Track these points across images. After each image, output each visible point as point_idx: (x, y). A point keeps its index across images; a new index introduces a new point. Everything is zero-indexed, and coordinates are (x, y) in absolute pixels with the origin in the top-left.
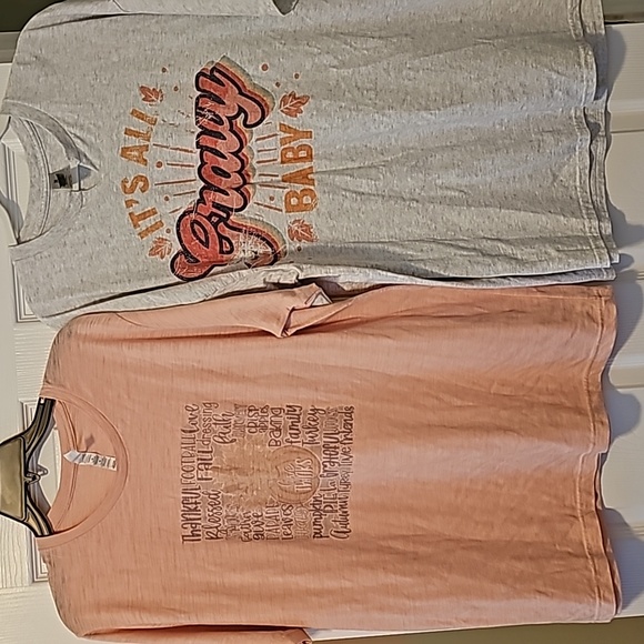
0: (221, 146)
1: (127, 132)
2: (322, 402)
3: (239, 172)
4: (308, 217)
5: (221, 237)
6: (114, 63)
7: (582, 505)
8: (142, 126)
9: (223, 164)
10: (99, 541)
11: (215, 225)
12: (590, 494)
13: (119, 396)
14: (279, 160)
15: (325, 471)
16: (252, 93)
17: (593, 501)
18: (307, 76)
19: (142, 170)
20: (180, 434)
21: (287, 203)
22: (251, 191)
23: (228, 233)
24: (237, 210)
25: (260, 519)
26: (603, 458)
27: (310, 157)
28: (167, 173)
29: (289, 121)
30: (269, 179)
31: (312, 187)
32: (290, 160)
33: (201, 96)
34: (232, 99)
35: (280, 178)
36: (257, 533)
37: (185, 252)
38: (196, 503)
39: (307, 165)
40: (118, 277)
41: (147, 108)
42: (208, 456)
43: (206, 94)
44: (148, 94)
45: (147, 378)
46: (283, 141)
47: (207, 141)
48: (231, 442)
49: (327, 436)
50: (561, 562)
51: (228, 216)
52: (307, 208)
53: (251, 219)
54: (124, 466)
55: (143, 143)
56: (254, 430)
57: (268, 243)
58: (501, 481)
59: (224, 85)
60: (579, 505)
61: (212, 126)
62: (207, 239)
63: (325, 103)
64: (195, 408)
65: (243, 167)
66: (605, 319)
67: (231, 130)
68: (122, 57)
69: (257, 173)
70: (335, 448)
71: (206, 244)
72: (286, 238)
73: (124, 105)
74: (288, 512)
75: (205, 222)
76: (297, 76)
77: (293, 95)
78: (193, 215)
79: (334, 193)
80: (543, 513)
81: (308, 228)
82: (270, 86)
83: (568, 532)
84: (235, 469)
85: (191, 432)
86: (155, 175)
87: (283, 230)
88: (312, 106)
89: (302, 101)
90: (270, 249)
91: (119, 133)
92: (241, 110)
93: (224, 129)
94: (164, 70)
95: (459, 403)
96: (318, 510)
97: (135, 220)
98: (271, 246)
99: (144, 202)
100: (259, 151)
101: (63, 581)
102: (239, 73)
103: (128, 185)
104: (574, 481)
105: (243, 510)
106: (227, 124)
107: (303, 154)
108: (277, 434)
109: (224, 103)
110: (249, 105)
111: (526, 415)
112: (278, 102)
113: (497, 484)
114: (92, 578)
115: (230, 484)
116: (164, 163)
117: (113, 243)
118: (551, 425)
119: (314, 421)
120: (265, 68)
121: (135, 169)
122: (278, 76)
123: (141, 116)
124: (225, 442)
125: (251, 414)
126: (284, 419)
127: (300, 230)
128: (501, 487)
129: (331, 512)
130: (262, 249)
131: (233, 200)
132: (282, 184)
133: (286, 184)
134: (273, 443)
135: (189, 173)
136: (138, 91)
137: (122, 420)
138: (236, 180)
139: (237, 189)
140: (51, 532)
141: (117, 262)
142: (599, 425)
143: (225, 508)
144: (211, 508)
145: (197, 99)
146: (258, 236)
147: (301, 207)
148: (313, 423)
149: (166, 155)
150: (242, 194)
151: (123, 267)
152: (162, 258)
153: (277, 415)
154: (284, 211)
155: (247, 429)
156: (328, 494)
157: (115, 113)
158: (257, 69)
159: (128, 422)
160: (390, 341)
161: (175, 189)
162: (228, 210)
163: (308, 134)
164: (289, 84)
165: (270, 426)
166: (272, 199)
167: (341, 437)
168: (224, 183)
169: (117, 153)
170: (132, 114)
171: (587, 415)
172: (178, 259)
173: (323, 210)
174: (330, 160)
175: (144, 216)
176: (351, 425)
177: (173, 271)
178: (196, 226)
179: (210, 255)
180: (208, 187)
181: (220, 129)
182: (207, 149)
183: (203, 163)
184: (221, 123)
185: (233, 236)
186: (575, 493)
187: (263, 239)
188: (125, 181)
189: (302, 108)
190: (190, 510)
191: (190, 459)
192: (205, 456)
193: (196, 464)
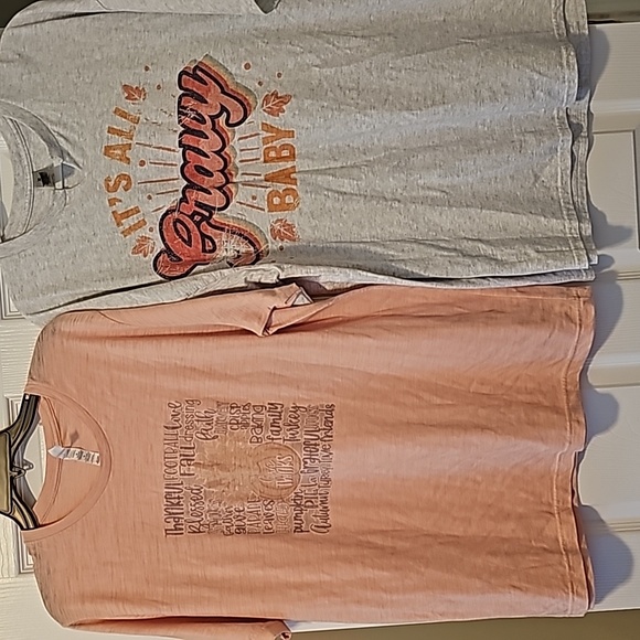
0: (203, 145)
1: (110, 130)
2: (303, 400)
3: (222, 171)
4: (291, 217)
5: (204, 236)
6: (97, 61)
7: (558, 502)
8: (125, 125)
9: (205, 163)
10: (83, 535)
11: (198, 224)
12: (567, 491)
13: (102, 393)
14: (262, 159)
15: (305, 467)
16: (235, 92)
17: (570, 498)
18: (290, 75)
19: (125, 169)
20: (162, 431)
21: (270, 202)
22: (233, 190)
23: (210, 232)
24: (220, 209)
25: (241, 514)
26: (579, 457)
27: (293, 156)
28: (150, 171)
29: (270, 120)
30: (252, 178)
31: (294, 187)
32: (272, 160)
33: (183, 95)
34: (215, 98)
35: (262, 177)
36: (239, 527)
37: (168, 251)
38: (179, 498)
39: (289, 165)
40: (101, 276)
41: (129, 107)
42: (191, 452)
43: (188, 93)
44: (131, 92)
45: (130, 375)
46: (265, 141)
47: (189, 140)
48: (213, 438)
49: (307, 433)
50: (537, 558)
51: (211, 215)
52: (289, 207)
53: (233, 218)
54: (107, 461)
55: (126, 141)
56: (235, 427)
57: (251, 242)
58: (479, 478)
59: (206, 84)
60: (555, 502)
61: (194, 125)
62: (190, 237)
63: (308, 102)
64: (178, 405)
65: (226, 166)
66: (583, 319)
67: (214, 129)
68: (105, 55)
69: (240, 172)
70: (316, 445)
71: (189, 243)
72: (269, 237)
73: (107, 104)
74: (269, 507)
75: (187, 220)
76: (279, 75)
77: (275, 95)
78: (176, 214)
79: (317, 193)
80: (521, 510)
81: (290, 228)
82: (253, 85)
83: (544, 529)
84: (217, 464)
85: (174, 428)
86: (138, 173)
87: (266, 229)
88: (294, 105)
89: (284, 100)
90: (252, 249)
91: (102, 131)
92: (223, 109)
93: (207, 128)
94: (147, 69)
95: (439, 401)
96: (298, 505)
97: (119, 218)
98: (254, 246)
99: (127, 200)
100: (242, 150)
101: (49, 573)
102: (221, 72)
103: (111, 184)
104: (552, 479)
105: (225, 504)
106: (209, 122)
107: (285, 153)
108: (258, 430)
109: (206, 102)
110: (231, 104)
111: (504, 414)
112: (260, 102)
113: (475, 481)
114: (77, 570)
115: (212, 479)
116: (147, 162)
117: (96, 241)
118: (528, 424)
119: (295, 418)
120: (247, 66)
121: (118, 168)
122: (261, 76)
123: (124, 115)
124: (207, 439)
125: (233, 411)
126: (266, 417)
127: (282, 230)
128: (479, 483)
129: (312, 507)
130: (244, 248)
131: (216, 199)
132: (264, 184)
133: (268, 184)
134: (255, 440)
135: (172, 171)
136: (120, 89)
137: (106, 417)
138: (219, 178)
139: (220, 189)
140: (37, 526)
141: (100, 260)
142: (575, 424)
143: (207, 503)
144: (193, 503)
145: (180, 98)
146: (240, 235)
147: (284, 207)
148: (294, 420)
149: (149, 154)
150: (224, 193)
151: (106, 265)
152: (145, 256)
153: (258, 413)
154: (266, 210)
155: (229, 426)
156: (309, 490)
157: (98, 111)
158: (240, 68)
159: (112, 419)
160: (371, 340)
161: (158, 187)
162: (211, 209)
163: (291, 134)
164: (272, 83)
165: (252, 423)
166: (254, 198)
167: (321, 434)
168: (206, 182)
169: (100, 151)
170: (115, 112)
171: (565, 415)
172: (161, 258)
173: (305, 209)
174: (313, 159)
175: (127, 214)
176: (332, 422)
177: (156, 269)
178: (179, 225)
179: (193, 254)
180: (191, 185)
181: (202, 127)
182: (190, 148)
183: (186, 162)
184: (204, 122)
185: (215, 235)
186: (552, 489)
187: (246, 238)
188: (108, 180)
189: (284, 107)
190: (173, 504)
191: (173, 455)
192: (188, 452)
193: (178, 460)
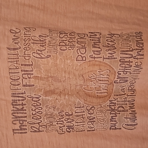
20: (5, 52)
25: (70, 117)
36: (69, 127)
38: (22, 104)
42: (30, 68)
48: (47, 57)
49: (123, 52)
56: (64, 48)
64: (18, 31)
70: (129, 62)
84: (51, 77)
85: (14, 49)
96: (113, 110)
108: (83, 51)
115: (48, 89)
119: (111, 41)
124: (42, 58)
125: (61, 36)
126: (88, 41)
129: (123, 111)
134: (80, 58)
143: (44, 108)
144: (34, 108)
148: (111, 43)
153: (82, 38)
155: (59, 47)
156: (121, 98)
165: (77, 45)
167: (134, 53)
176: (143, 44)
190: (18, 110)
191: (16, 71)
192: (27, 68)
193: (20, 74)
